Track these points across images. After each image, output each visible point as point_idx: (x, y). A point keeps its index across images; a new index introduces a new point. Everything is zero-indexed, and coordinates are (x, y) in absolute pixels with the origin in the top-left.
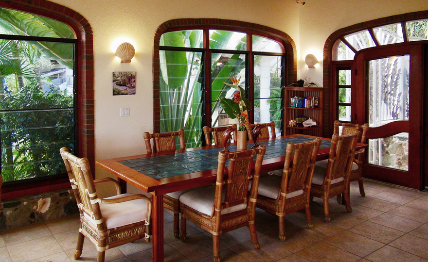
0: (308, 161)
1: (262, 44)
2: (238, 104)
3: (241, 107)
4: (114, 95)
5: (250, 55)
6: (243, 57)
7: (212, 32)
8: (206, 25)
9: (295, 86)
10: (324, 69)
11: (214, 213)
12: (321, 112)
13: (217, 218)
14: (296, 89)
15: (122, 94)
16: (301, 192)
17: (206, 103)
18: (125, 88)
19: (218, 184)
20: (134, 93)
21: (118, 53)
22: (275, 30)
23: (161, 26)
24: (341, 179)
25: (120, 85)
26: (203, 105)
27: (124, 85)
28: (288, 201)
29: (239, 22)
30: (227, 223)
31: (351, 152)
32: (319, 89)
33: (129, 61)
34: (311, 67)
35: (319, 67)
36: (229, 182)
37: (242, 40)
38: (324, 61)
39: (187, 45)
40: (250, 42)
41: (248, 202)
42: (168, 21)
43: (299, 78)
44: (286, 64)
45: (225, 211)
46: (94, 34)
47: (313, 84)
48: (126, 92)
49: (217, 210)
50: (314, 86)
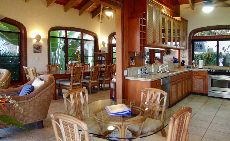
0: (98, 72)
1: (86, 37)
2: (77, 55)
3: (78, 56)
4: (34, 52)
5: (82, 40)
6: (80, 41)
7: (68, 31)
8: (66, 29)
9: (98, 52)
10: (108, 46)
11: (71, 84)
12: (107, 62)
13: (71, 86)
14: (99, 53)
15: (37, 52)
16: (96, 81)
17: (66, 57)
18: (38, 50)
19: (72, 75)
20: (41, 52)
21: (36, 38)
22: (91, 32)
23: (50, 29)
24: (109, 79)
25: (36, 49)
26: (65, 58)
27: (37, 49)
28: (92, 83)
29: (78, 28)
30: (74, 87)
31: (111, 70)
32: (106, 53)
33: (39, 41)
34: (104, 46)
35: (106, 46)
36: (75, 75)
37: (80, 35)
38: (108, 44)
39: (58, 36)
40: (82, 36)
41: (80, 82)
42: (53, 27)
43: (100, 49)
44: (95, 44)
45: (74, 84)
46: (27, 31)
47: (104, 51)
48: (38, 52)
49: (72, 83)
50: (105, 52)
